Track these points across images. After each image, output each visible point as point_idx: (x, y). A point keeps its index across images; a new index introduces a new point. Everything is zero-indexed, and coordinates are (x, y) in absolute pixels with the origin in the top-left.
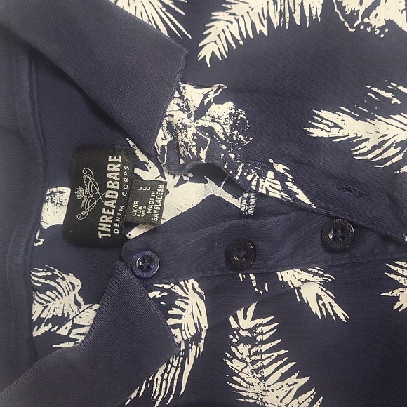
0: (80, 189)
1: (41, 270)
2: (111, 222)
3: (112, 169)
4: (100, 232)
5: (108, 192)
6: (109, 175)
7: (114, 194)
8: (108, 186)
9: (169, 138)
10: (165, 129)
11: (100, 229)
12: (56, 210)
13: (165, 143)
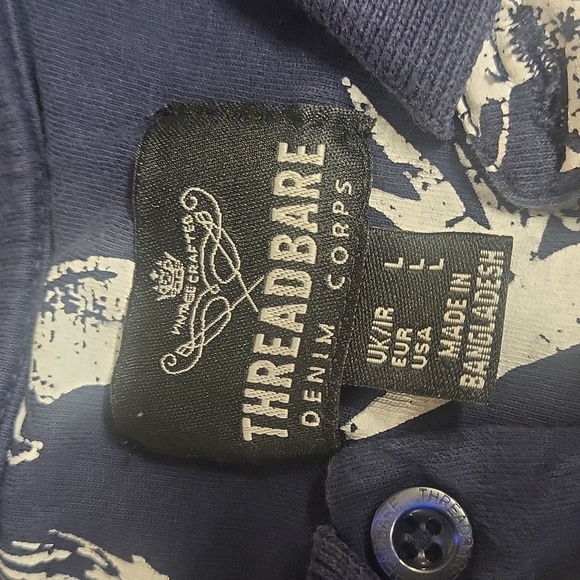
0: (170, 264)
1: (35, 546)
2: (288, 383)
3: (291, 192)
4: (246, 422)
5: (276, 274)
6: (279, 215)
7: (297, 283)
8: (275, 253)
9: (522, 72)
10: (504, 38)
11: (247, 408)
12: (80, 337)
13: (503, 91)
